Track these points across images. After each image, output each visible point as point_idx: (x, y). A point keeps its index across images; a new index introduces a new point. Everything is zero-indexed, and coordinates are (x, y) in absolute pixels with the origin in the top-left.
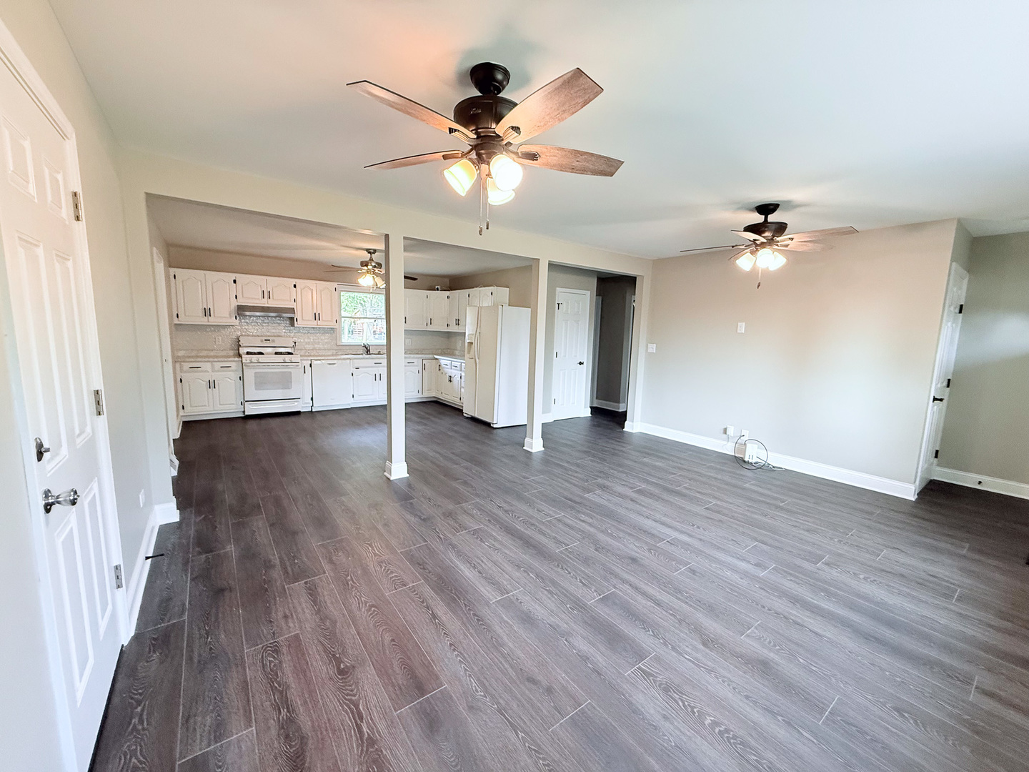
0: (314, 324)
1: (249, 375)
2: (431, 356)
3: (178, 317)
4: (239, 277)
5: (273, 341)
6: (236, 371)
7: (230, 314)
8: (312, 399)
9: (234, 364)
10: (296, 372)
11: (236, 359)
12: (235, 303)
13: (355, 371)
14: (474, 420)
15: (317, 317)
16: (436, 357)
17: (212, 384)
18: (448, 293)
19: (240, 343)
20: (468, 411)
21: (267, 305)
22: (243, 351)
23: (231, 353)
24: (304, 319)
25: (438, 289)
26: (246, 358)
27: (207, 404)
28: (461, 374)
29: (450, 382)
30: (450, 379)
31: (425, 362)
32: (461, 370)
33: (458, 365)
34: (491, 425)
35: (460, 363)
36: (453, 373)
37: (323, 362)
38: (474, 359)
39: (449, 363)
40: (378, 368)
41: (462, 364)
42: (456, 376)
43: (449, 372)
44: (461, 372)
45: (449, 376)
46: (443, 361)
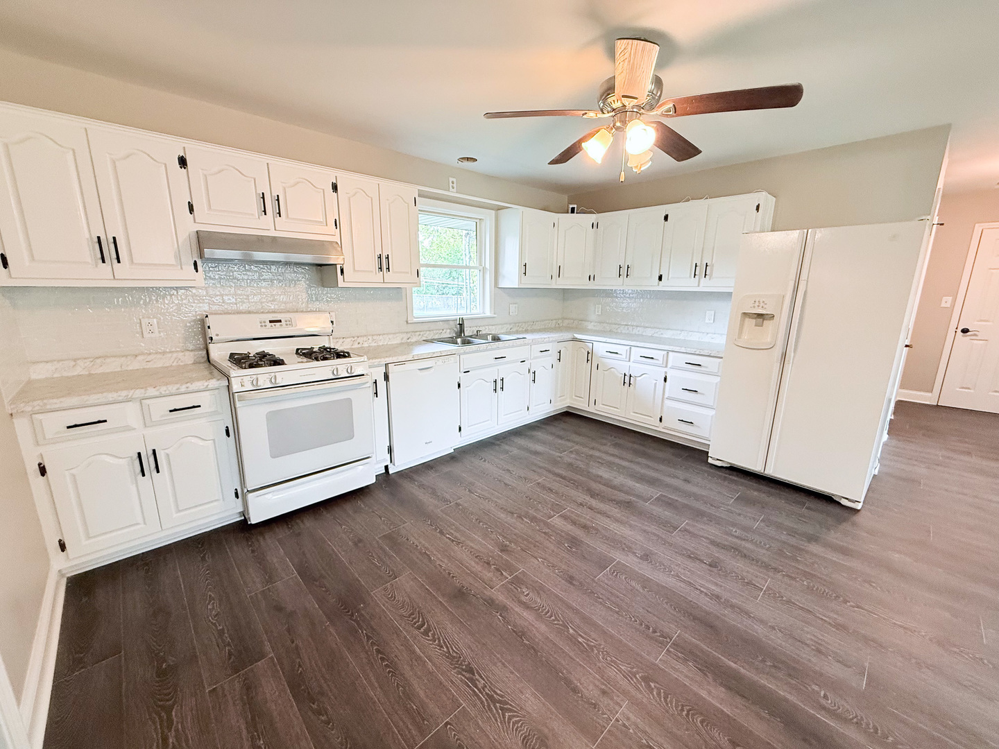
0: (376, 279)
1: (253, 419)
2: (568, 336)
3: (6, 264)
4: (193, 152)
5: (289, 322)
6: (215, 413)
7: (178, 256)
8: (390, 450)
9: (207, 393)
10: (360, 397)
11: (213, 383)
12: (189, 226)
13: (464, 380)
14: (733, 469)
15: (383, 263)
16: (579, 336)
17: (148, 463)
18: (592, 218)
19: (211, 333)
20: (720, 454)
21: (273, 233)
22: (219, 353)
23: (189, 358)
24: (358, 268)
25: (572, 211)
26: (242, 378)
27: (140, 520)
28: (666, 373)
29: (627, 385)
30: (627, 378)
31: (561, 346)
32: (666, 367)
33: (659, 355)
34: (844, 502)
35: (666, 352)
36: (635, 369)
37: (408, 366)
38: (777, 352)
39: (622, 350)
40: (498, 367)
41: (670, 353)
42: (648, 374)
43: (622, 366)
44: (665, 369)
45: (625, 375)
46: (601, 347)
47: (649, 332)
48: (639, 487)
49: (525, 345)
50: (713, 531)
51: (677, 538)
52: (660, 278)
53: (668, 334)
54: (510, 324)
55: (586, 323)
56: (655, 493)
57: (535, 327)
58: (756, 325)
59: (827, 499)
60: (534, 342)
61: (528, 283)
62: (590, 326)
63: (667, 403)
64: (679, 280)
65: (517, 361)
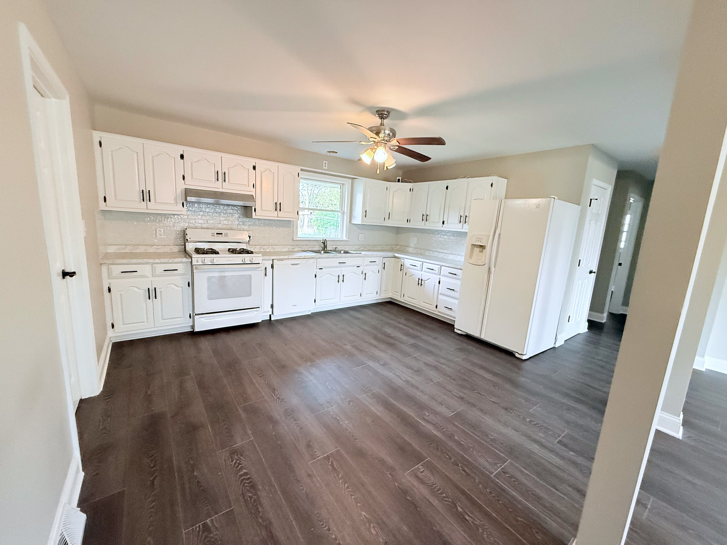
0: (273, 215)
1: (201, 280)
2: (391, 254)
3: (105, 201)
4: (188, 151)
5: (226, 235)
6: (184, 274)
7: (176, 199)
8: (272, 306)
9: (181, 264)
10: (256, 275)
11: (185, 260)
12: (182, 186)
13: (319, 273)
15: (278, 207)
16: (397, 255)
17: (152, 294)
18: (410, 185)
19: (187, 237)
21: (221, 190)
22: (190, 247)
23: (176, 249)
24: (264, 209)
25: (399, 181)
26: (197, 259)
27: (145, 320)
28: (440, 278)
29: (420, 285)
30: (420, 283)
31: (385, 260)
32: (440, 275)
33: (436, 268)
34: (517, 355)
35: (440, 266)
36: (425, 275)
37: (285, 262)
38: (486, 267)
39: (418, 264)
40: (342, 268)
41: (442, 267)
42: (431, 280)
43: (418, 274)
44: (440, 276)
45: (419, 279)
46: (408, 261)
47: (441, 255)
48: (405, 338)
49: (359, 257)
50: (430, 359)
51: (408, 360)
52: (443, 223)
53: (451, 257)
54: (359, 245)
55: (408, 248)
56: (412, 341)
57: (375, 249)
58: (480, 252)
59: (510, 354)
60: (365, 256)
61: (368, 222)
62: (410, 250)
63: (440, 297)
64: (454, 225)
65: (354, 266)
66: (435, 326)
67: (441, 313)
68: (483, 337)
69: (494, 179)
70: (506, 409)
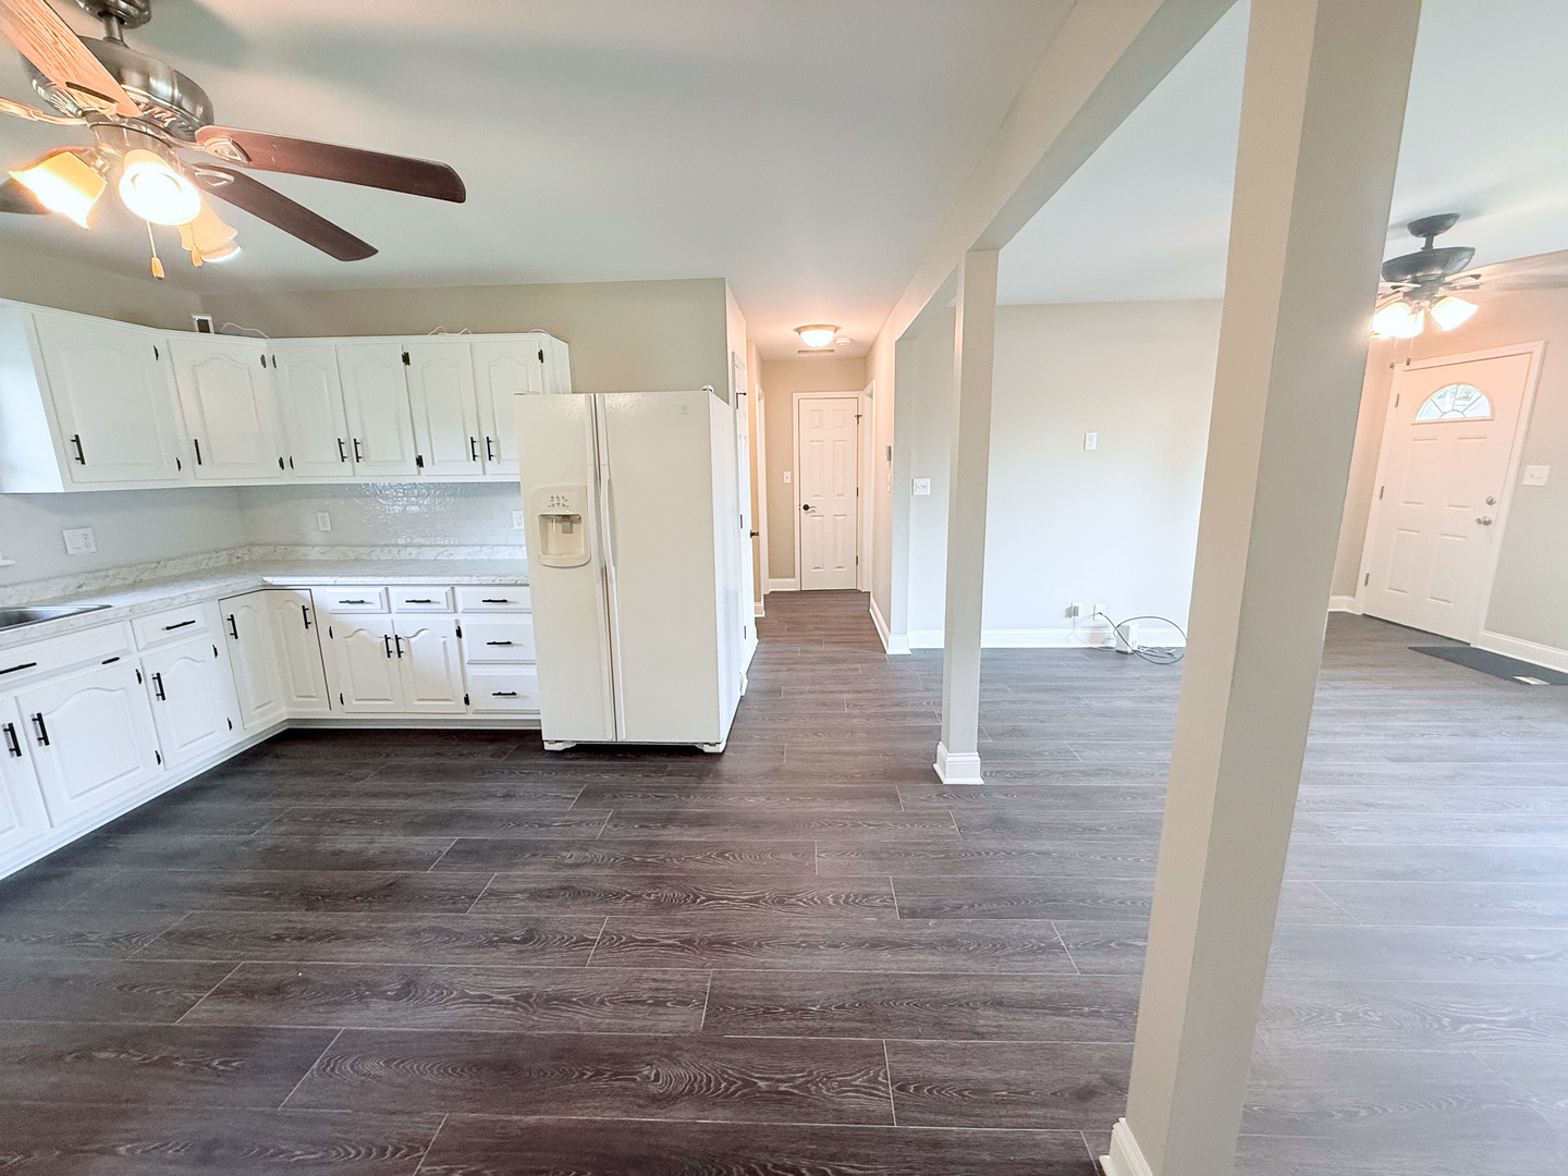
2: (247, 582)
14: (581, 749)
16: (277, 581)
20: (559, 732)
25: (204, 327)
28: (457, 621)
29: (394, 655)
30: (393, 646)
31: (229, 608)
32: (455, 612)
33: (438, 594)
34: (707, 749)
35: (449, 588)
36: (404, 623)
38: (595, 567)
39: (372, 594)
40: (17, 692)
41: (457, 589)
42: (427, 633)
43: (378, 624)
44: (454, 617)
45: (387, 639)
46: (328, 593)
47: (429, 554)
48: (419, 843)
49: (106, 622)
50: (534, 873)
51: (476, 918)
52: (420, 462)
53: (460, 554)
54: (74, 575)
56: (445, 841)
57: (165, 573)
58: (564, 532)
59: (690, 751)
60: (133, 613)
61: (89, 480)
62: (314, 554)
63: (472, 671)
64: (447, 464)
65: (89, 663)
66: (483, 756)
67: (488, 712)
68: (626, 736)
69: (544, 340)
70: (781, 902)
